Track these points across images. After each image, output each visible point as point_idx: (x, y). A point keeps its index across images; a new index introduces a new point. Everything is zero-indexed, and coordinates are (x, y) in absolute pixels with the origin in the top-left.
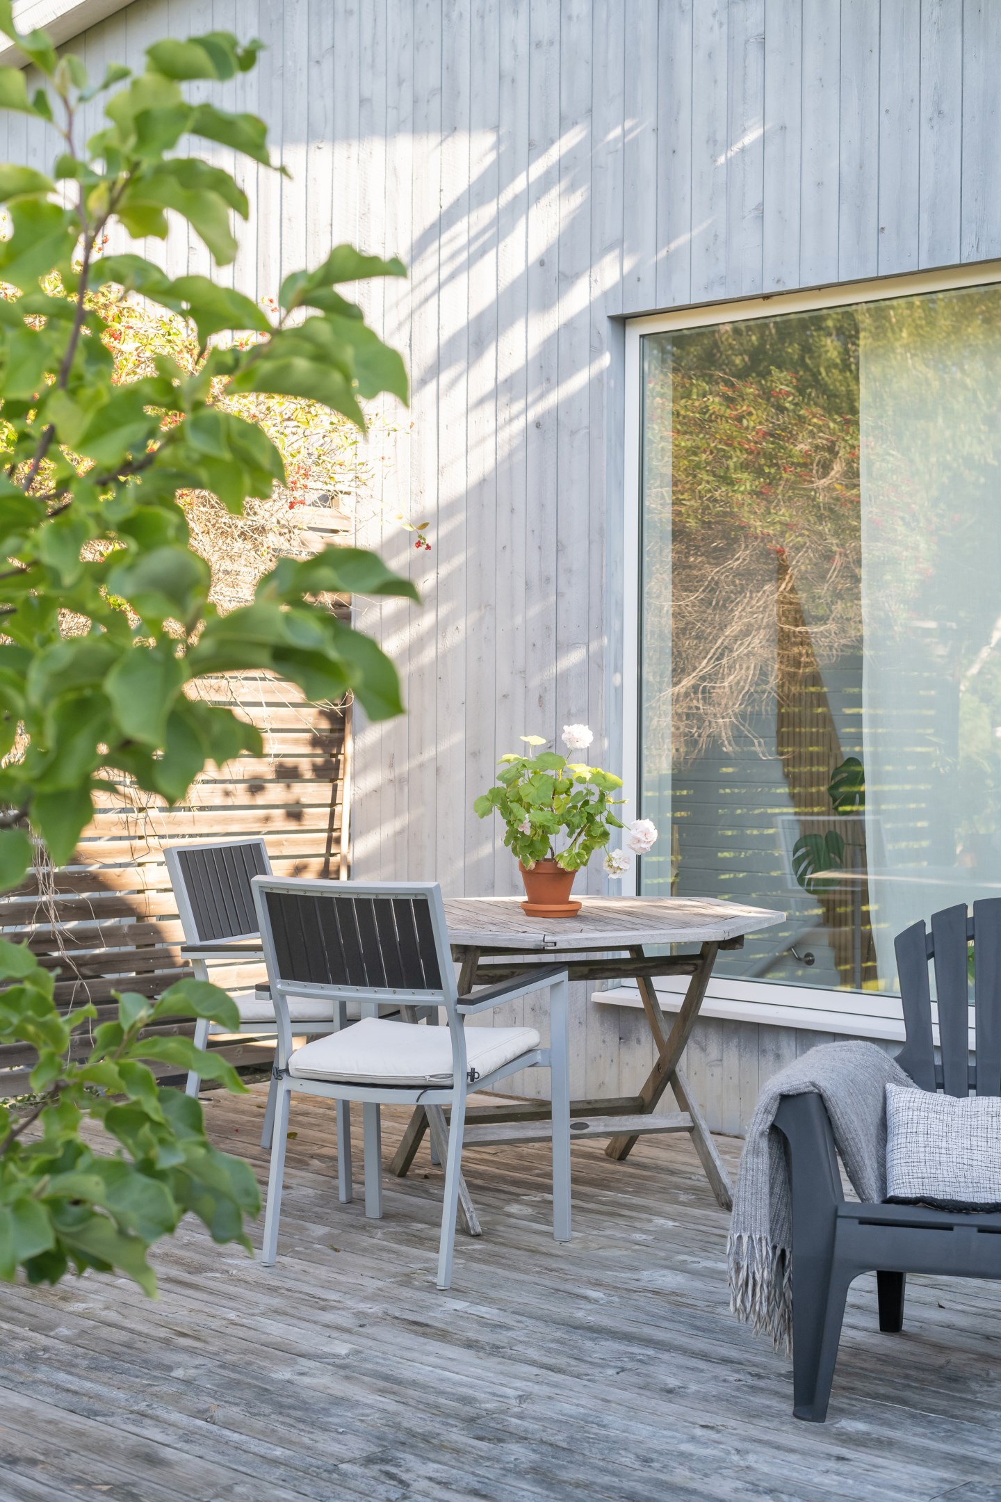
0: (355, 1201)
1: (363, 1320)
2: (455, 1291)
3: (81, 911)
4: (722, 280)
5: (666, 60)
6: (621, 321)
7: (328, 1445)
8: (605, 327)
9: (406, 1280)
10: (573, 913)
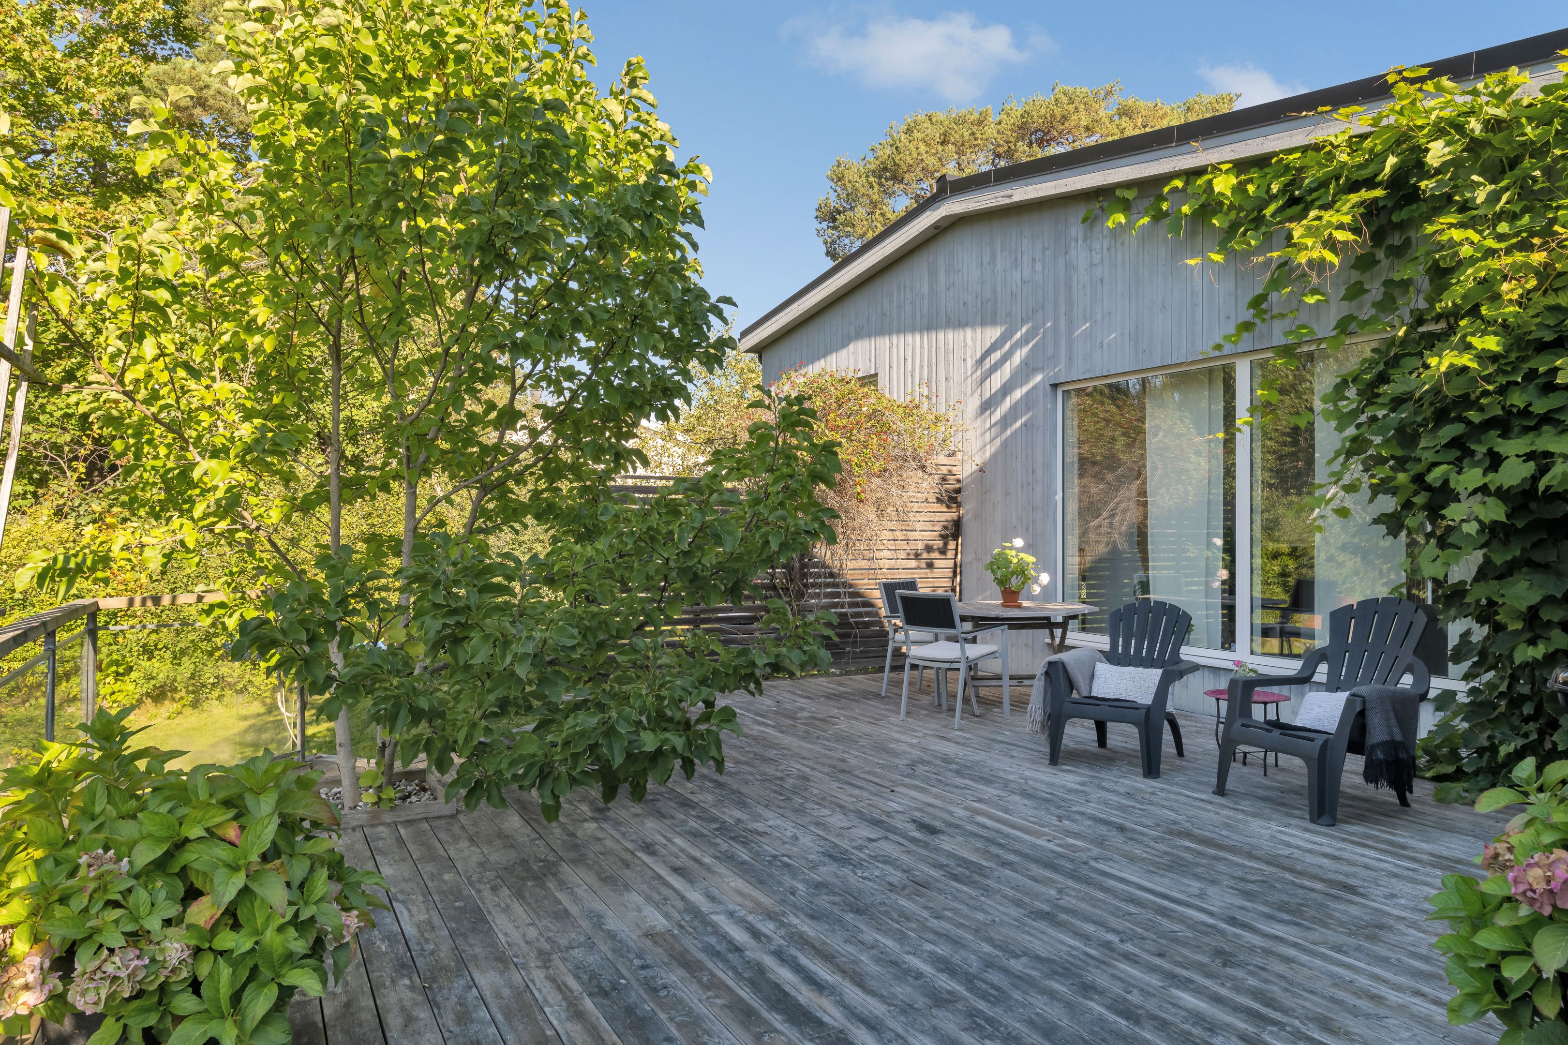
0: (940, 705)
1: (926, 735)
2: (960, 730)
3: (856, 605)
4: (1089, 371)
5: (1069, 288)
6: (1055, 386)
7: (897, 761)
8: (1048, 388)
9: (946, 727)
10: (1019, 607)
